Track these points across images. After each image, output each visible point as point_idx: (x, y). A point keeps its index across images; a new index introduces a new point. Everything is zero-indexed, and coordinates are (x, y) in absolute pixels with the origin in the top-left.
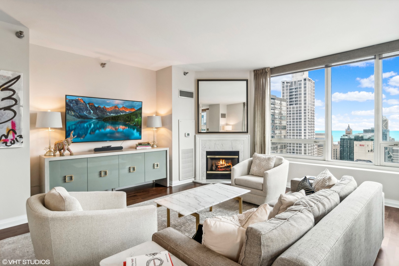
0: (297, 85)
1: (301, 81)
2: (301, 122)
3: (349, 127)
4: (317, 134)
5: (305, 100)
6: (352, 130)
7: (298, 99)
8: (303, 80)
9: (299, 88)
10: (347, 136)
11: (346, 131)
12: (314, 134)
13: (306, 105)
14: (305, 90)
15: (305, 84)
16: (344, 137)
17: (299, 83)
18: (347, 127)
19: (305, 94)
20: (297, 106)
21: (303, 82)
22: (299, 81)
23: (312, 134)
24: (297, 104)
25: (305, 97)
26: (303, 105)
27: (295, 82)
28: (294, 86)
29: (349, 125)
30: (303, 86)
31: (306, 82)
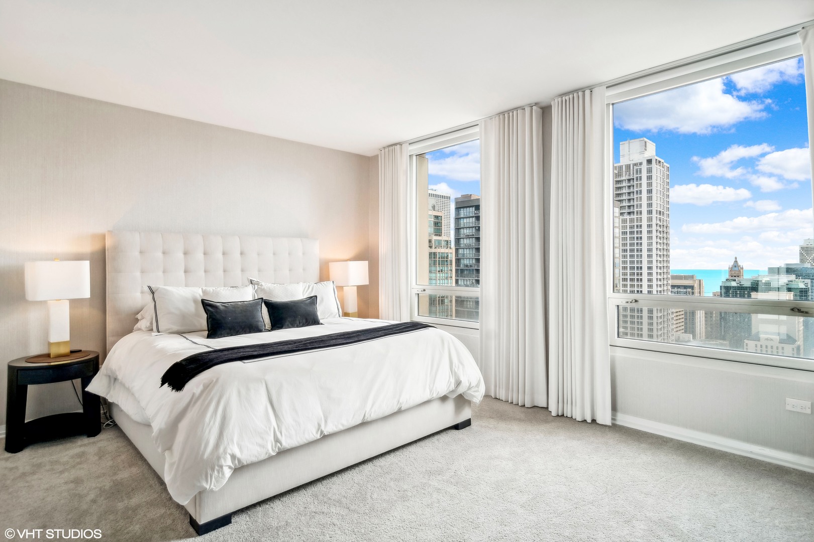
0: (632, 173)
1: (641, 164)
2: (641, 251)
3: (736, 261)
4: (674, 277)
5: (650, 205)
6: (742, 268)
7: (635, 203)
8: (645, 163)
9: (637, 180)
10: (735, 280)
11: (731, 270)
12: (669, 276)
13: (651, 216)
14: (650, 184)
15: (649, 171)
16: (728, 284)
17: (635, 168)
18: (732, 263)
19: (650, 191)
20: (632, 216)
21: (644, 167)
22: (635, 165)
23: (665, 277)
24: (632, 214)
25: (650, 198)
26: (645, 216)
27: (628, 167)
28: (626, 175)
29: (736, 258)
30: (644, 175)
31: (651, 166)
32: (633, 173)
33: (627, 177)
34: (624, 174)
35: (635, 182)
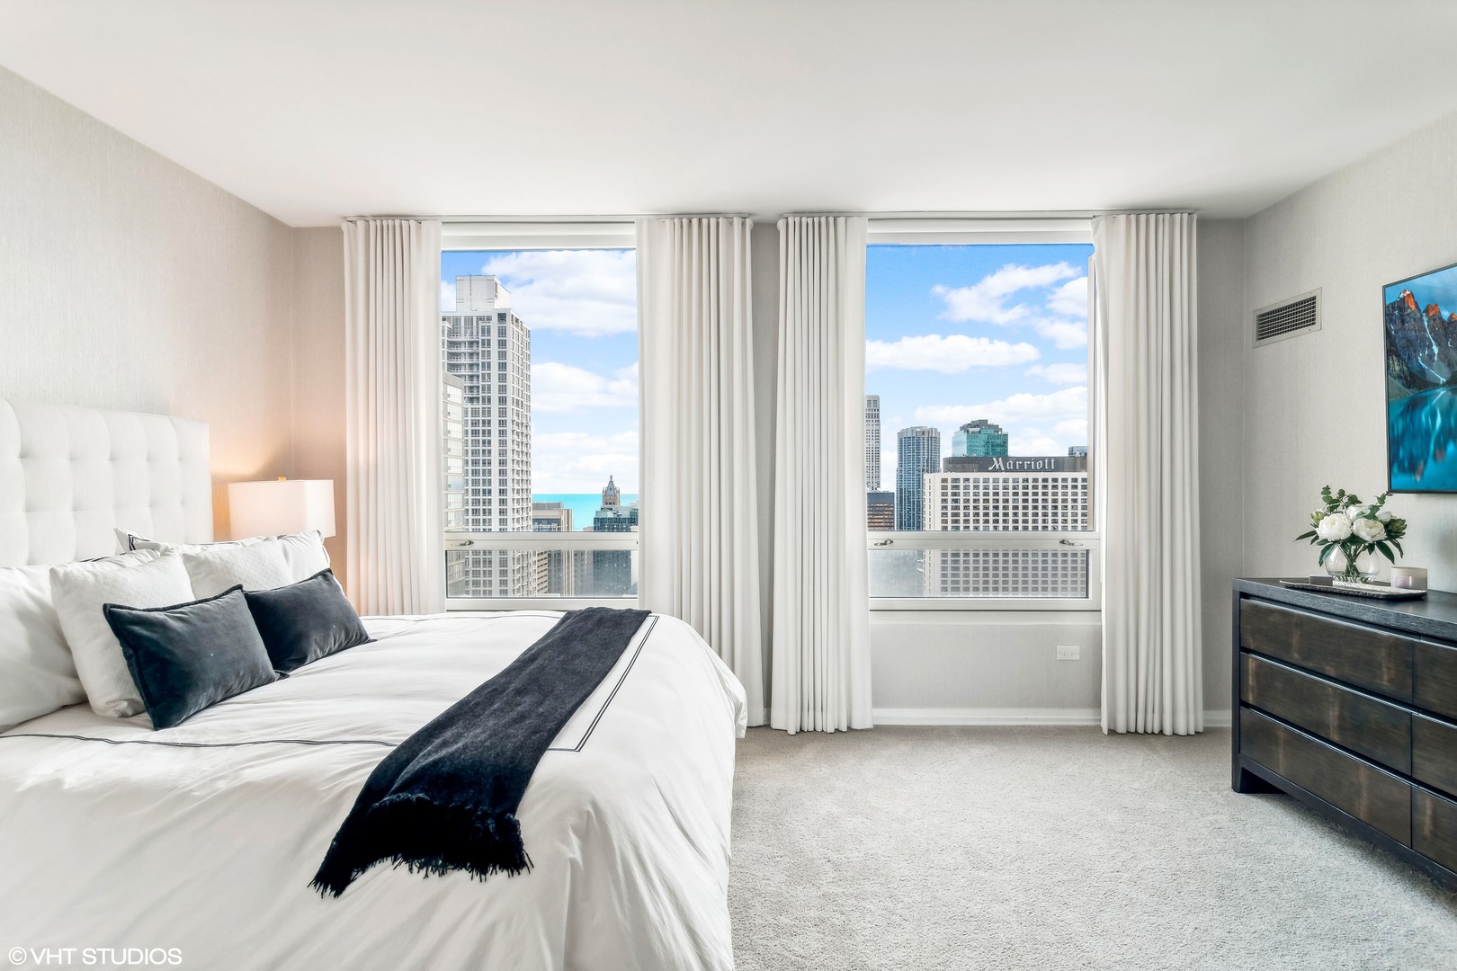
0: (475, 333)
1: (489, 319)
2: (490, 463)
3: (611, 482)
4: (537, 507)
5: (503, 389)
6: (619, 492)
7: (481, 383)
8: (495, 319)
9: (483, 344)
10: (611, 509)
11: (606, 494)
12: (530, 505)
13: (504, 406)
14: (502, 355)
15: (502, 332)
16: (602, 515)
17: (481, 324)
18: (606, 485)
19: (503, 366)
20: (475, 406)
21: (494, 324)
22: (480, 319)
23: (525, 506)
24: (475, 401)
25: (502, 378)
26: (495, 406)
27: (469, 320)
28: (465, 333)
29: (611, 477)
30: (494, 337)
31: (504, 325)
32: (478, 333)
33: (468, 338)
34: (463, 333)
35: (481, 349)
